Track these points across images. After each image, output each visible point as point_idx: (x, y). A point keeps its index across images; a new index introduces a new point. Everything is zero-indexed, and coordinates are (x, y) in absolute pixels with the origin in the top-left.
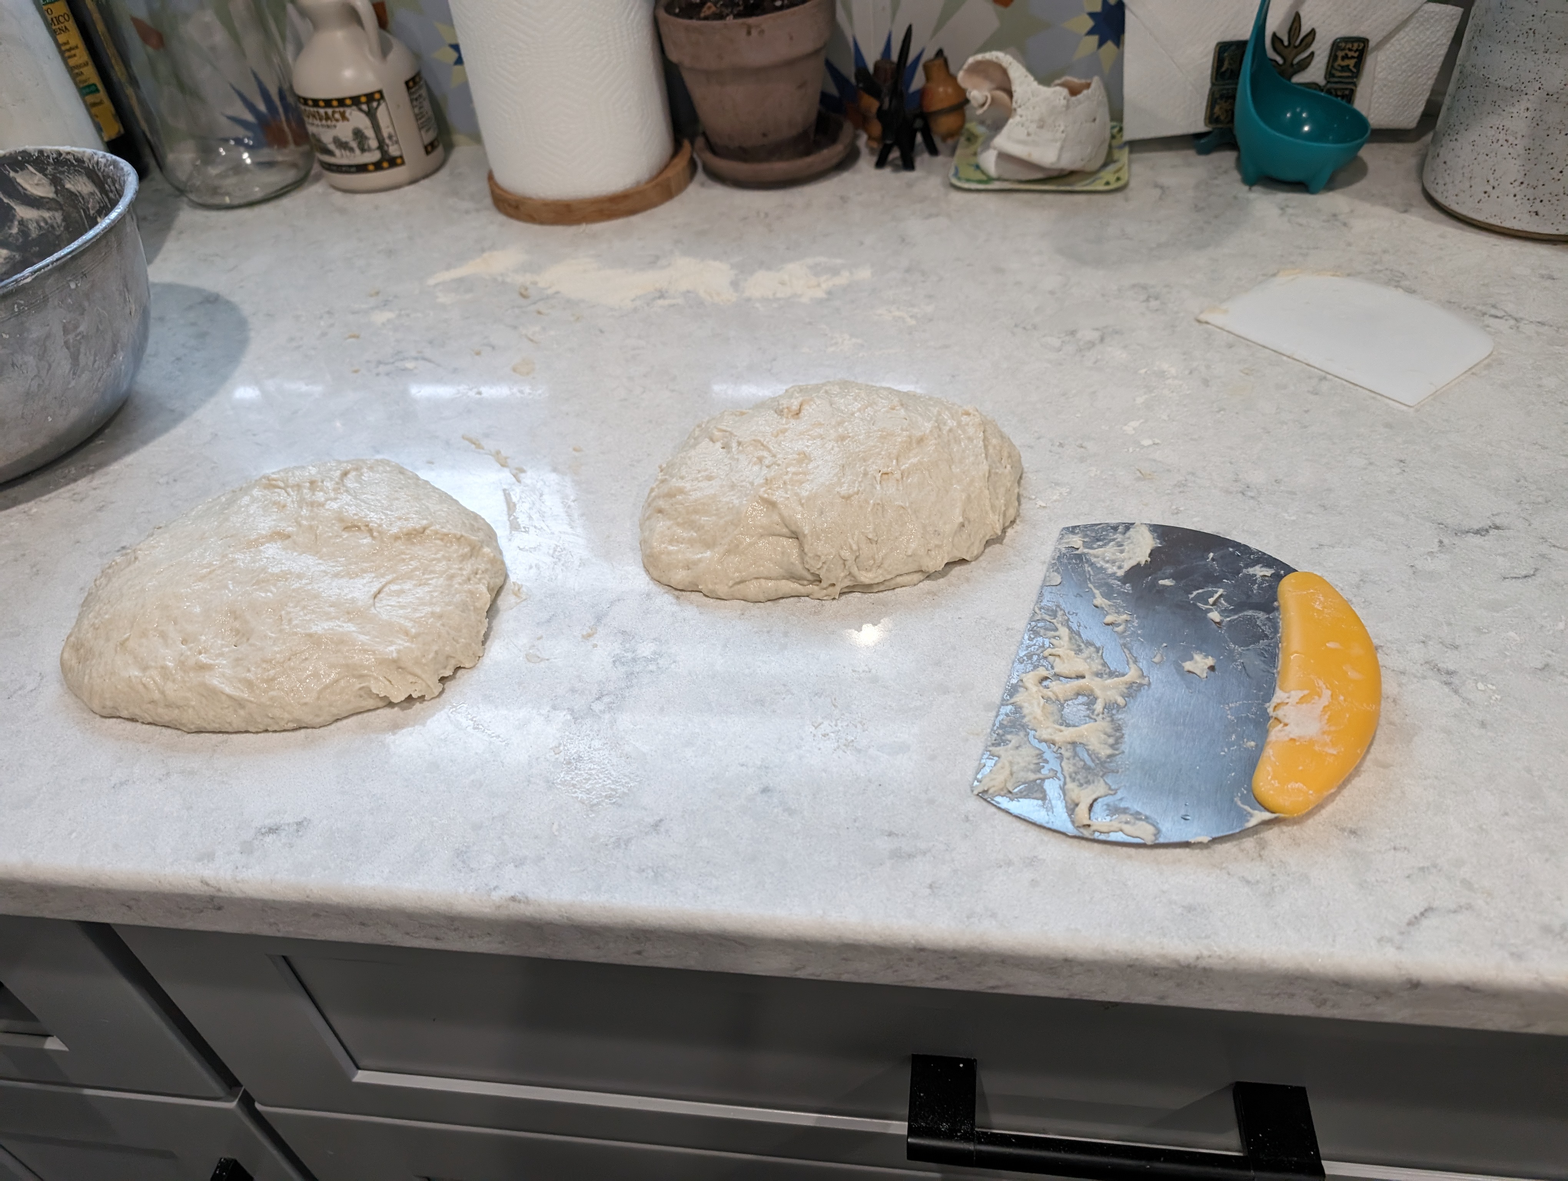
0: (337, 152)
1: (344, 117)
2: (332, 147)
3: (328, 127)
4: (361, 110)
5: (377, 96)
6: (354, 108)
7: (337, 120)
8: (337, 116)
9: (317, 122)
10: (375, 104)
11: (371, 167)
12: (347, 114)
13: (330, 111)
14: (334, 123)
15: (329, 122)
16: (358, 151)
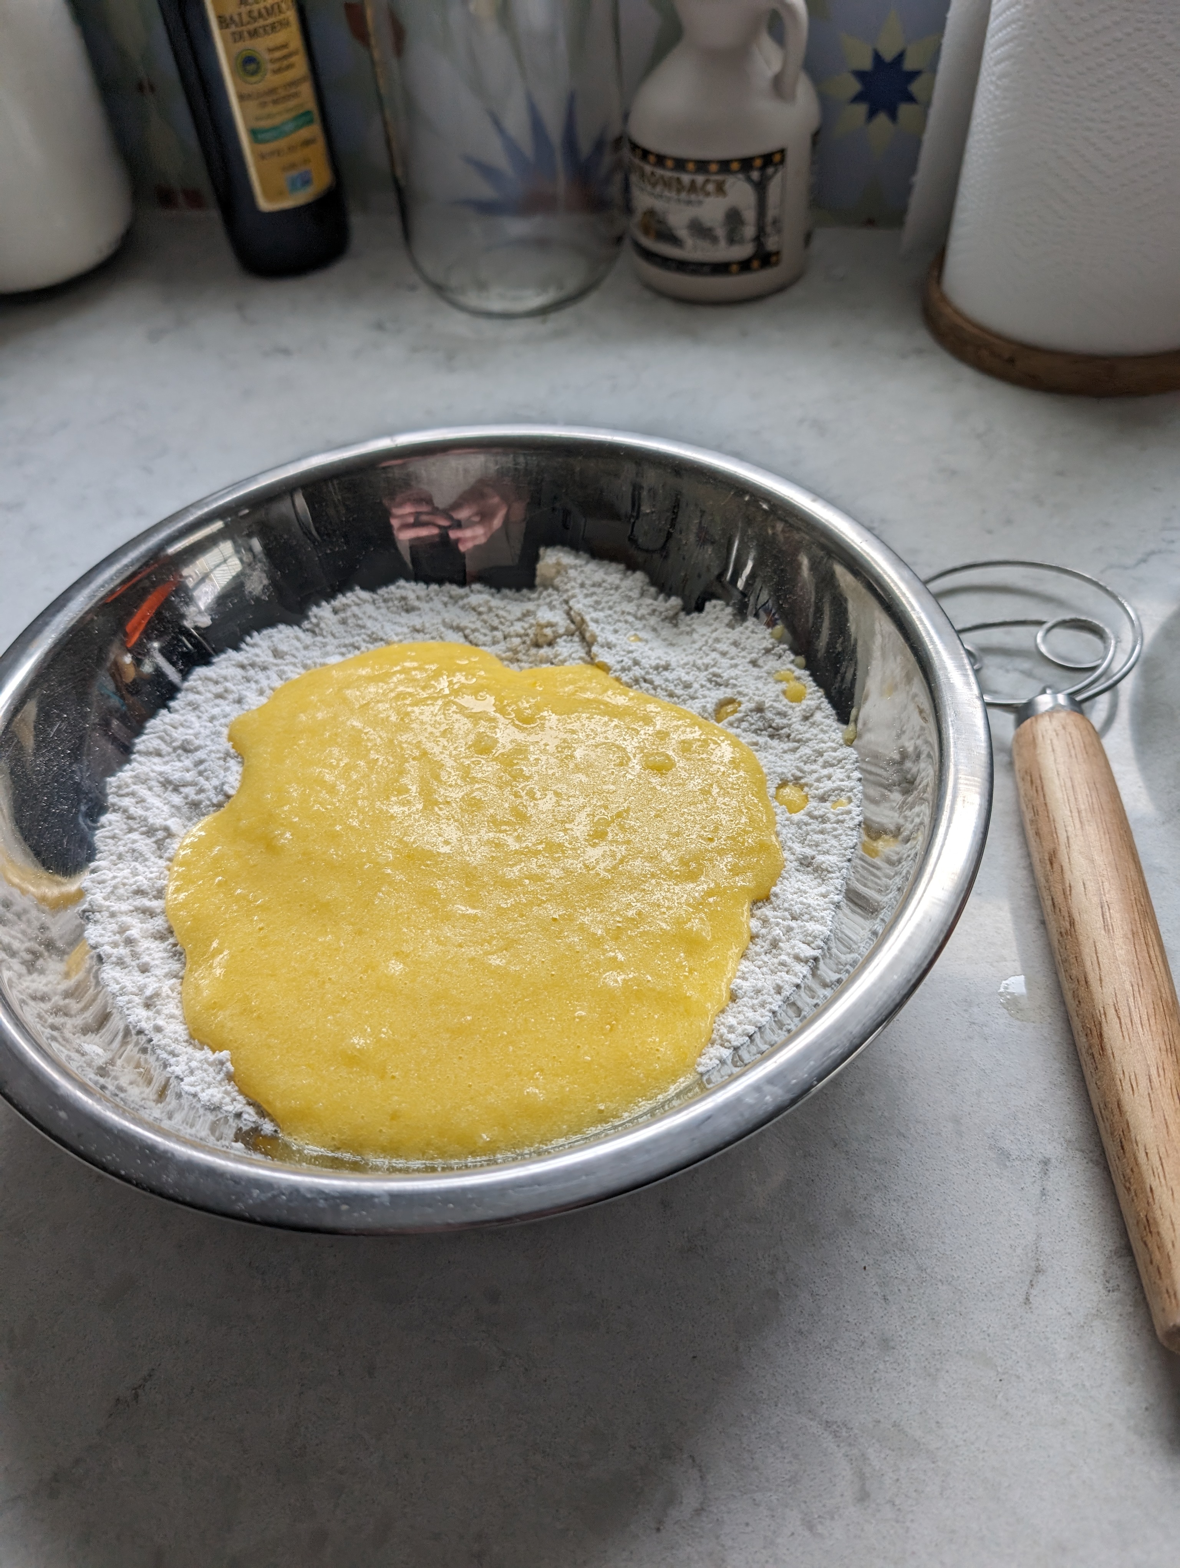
0: (689, 242)
1: (720, 189)
2: (682, 233)
3: (689, 203)
4: (749, 179)
5: (777, 158)
6: (741, 176)
7: (708, 194)
8: (710, 187)
9: (673, 194)
10: (770, 170)
11: (734, 268)
12: (727, 186)
13: (700, 179)
14: (701, 198)
15: (693, 197)
16: (723, 243)
